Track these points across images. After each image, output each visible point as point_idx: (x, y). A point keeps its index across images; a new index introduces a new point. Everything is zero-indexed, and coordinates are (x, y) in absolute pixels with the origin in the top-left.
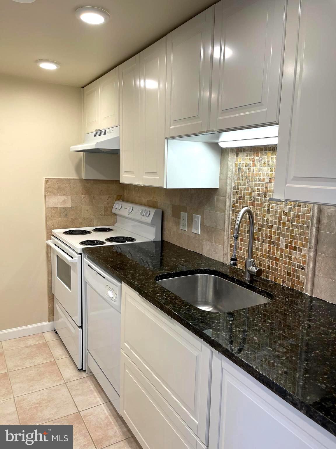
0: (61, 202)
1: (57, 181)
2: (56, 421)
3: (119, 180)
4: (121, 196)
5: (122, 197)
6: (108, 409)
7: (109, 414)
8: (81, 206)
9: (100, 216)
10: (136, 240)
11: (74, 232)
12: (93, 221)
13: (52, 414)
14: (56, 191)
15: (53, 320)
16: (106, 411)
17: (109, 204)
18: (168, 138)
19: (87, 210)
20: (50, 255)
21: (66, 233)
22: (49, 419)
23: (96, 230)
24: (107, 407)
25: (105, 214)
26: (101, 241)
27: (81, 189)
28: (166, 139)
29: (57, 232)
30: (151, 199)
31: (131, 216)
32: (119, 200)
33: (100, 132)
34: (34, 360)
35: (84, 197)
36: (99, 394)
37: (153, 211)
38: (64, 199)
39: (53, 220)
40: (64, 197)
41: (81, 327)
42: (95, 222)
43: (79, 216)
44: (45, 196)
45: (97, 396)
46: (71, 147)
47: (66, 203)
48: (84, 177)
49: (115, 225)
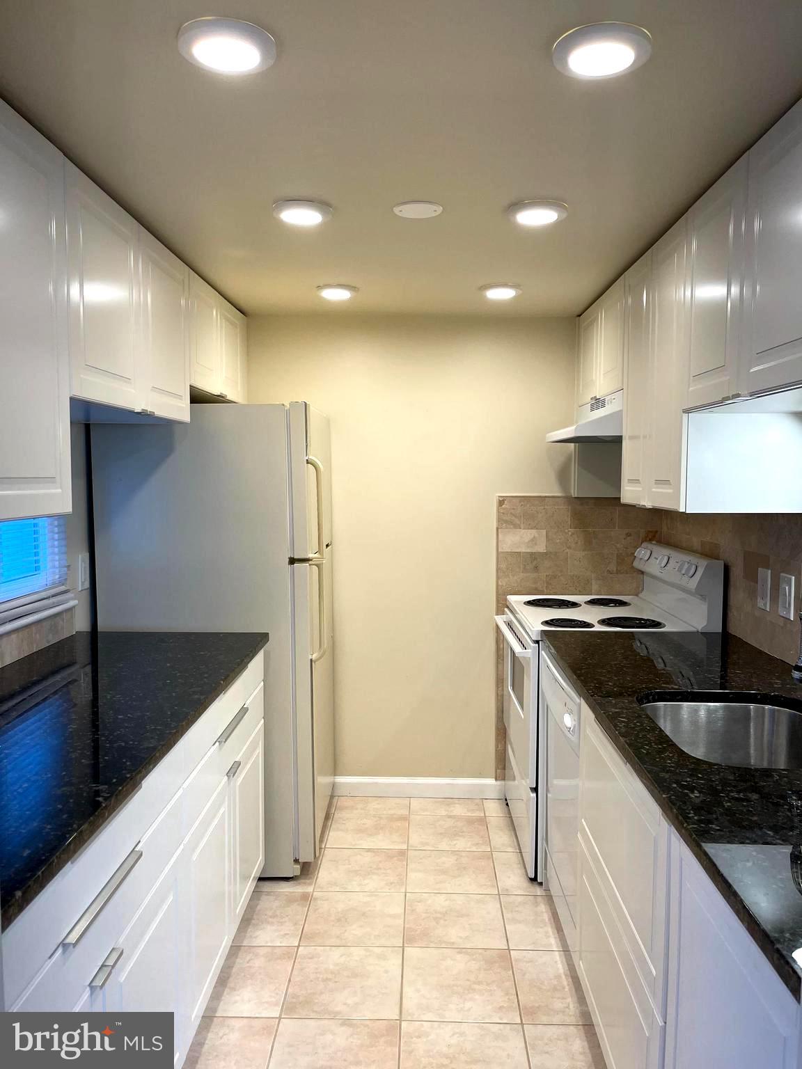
0: (527, 541)
1: (520, 502)
2: (464, 950)
3: (620, 498)
4: (657, 532)
5: (657, 536)
6: (566, 964)
7: (564, 973)
8: (568, 550)
9: (606, 573)
10: (664, 626)
11: (546, 603)
12: (591, 584)
13: (461, 938)
14: (517, 521)
15: (504, 779)
16: (560, 966)
17: (627, 548)
18: (687, 411)
19: (577, 559)
20: (501, 646)
21: (529, 603)
22: (453, 943)
23: (592, 602)
24: (564, 960)
25: (617, 570)
26: (585, 622)
27: (568, 516)
28: (684, 412)
29: (516, 602)
30: (708, 539)
31: (663, 575)
32: (650, 540)
33: (598, 403)
34: (455, 842)
35: (573, 534)
36: (556, 931)
37: (703, 563)
38: (532, 537)
39: (511, 576)
40: (534, 532)
41: (535, 790)
42: (595, 587)
43: (561, 571)
44: (497, 529)
45: (551, 933)
46: (548, 435)
47: (536, 544)
48: (574, 493)
49: (640, 595)
